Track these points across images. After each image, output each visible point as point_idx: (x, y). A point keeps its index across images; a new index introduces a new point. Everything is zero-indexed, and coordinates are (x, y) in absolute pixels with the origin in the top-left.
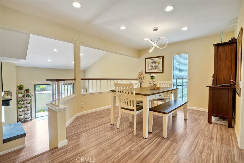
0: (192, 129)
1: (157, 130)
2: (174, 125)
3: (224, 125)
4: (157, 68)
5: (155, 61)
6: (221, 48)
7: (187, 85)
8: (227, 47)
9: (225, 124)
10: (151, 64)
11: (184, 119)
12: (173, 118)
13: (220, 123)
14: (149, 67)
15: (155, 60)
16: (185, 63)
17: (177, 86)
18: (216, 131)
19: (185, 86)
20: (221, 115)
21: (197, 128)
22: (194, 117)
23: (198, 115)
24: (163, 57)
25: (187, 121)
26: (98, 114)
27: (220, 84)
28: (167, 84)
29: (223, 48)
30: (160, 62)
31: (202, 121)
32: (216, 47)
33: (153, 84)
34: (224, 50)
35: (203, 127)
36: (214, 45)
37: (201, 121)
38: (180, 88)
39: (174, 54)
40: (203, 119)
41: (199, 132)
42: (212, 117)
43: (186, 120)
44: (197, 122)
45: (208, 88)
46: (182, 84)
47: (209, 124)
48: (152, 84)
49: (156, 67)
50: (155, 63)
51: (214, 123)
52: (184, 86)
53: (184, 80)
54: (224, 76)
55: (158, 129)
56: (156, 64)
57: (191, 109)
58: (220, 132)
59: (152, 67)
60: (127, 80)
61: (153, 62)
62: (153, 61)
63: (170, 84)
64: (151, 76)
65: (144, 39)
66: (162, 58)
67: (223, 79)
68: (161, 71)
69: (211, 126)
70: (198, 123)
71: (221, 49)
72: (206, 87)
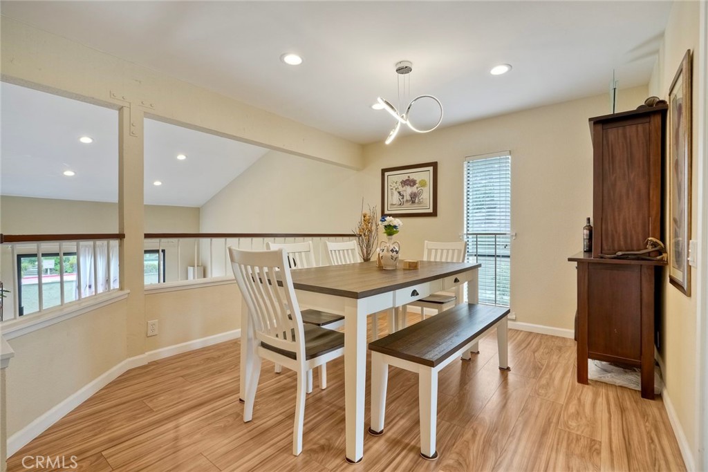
0: (525, 409)
1: (402, 418)
2: (464, 394)
3: (629, 389)
4: (417, 201)
5: (411, 178)
6: (614, 130)
7: (507, 252)
8: (634, 128)
9: (632, 386)
10: (401, 189)
11: (501, 369)
12: (463, 364)
13: (615, 380)
14: (393, 198)
15: (413, 177)
16: (502, 184)
17: (479, 258)
18: (606, 415)
19: (503, 256)
20: (617, 355)
21: (541, 405)
22: (532, 360)
23: (543, 353)
24: (434, 165)
25: (511, 376)
26: (208, 359)
27: (614, 250)
28: (451, 252)
29: (620, 130)
30: (427, 180)
31: (558, 375)
32: (599, 127)
33: (392, 251)
34: (625, 137)
35: (562, 401)
36: (590, 120)
37: (554, 373)
38: (487, 264)
39: (469, 157)
40: (559, 365)
41: (549, 422)
42: (590, 361)
43: (504, 371)
44: (541, 377)
45: (576, 263)
46: (492, 252)
47: (580, 385)
48: (388, 251)
49: (414, 197)
50: (413, 186)
51: (596, 382)
52: (499, 256)
53: (499, 237)
54: (625, 225)
55: (405, 414)
56: (414, 189)
57: (522, 331)
58: (620, 416)
59: (403, 198)
60: (306, 238)
61: (405, 183)
62: (405, 177)
63: (459, 251)
64: (386, 223)
65: (372, 105)
66: (431, 168)
67: (621, 233)
68: (431, 210)
69: (587, 393)
70: (544, 381)
71: (614, 133)
72: (570, 260)
